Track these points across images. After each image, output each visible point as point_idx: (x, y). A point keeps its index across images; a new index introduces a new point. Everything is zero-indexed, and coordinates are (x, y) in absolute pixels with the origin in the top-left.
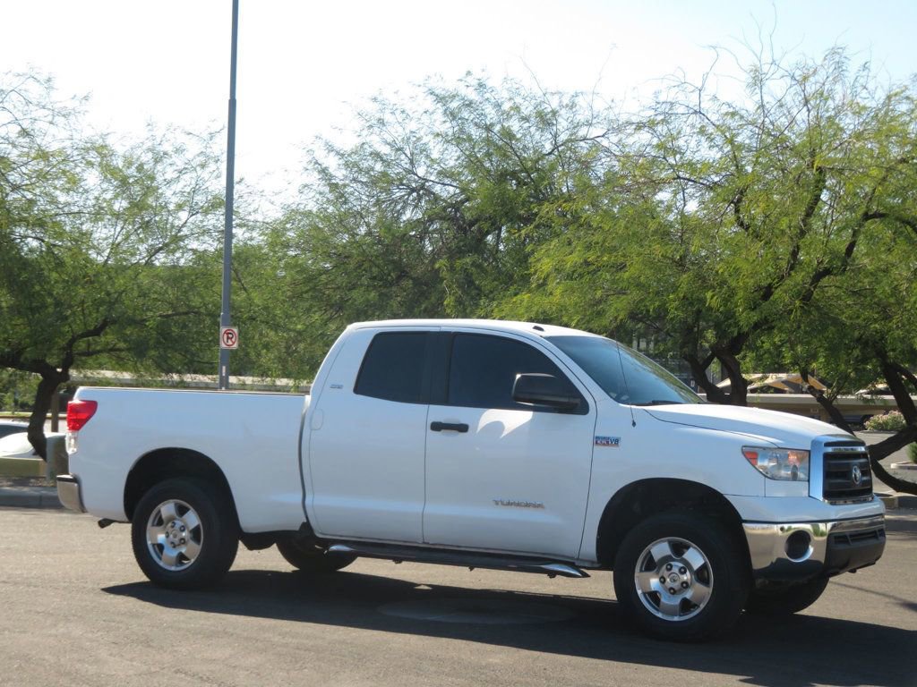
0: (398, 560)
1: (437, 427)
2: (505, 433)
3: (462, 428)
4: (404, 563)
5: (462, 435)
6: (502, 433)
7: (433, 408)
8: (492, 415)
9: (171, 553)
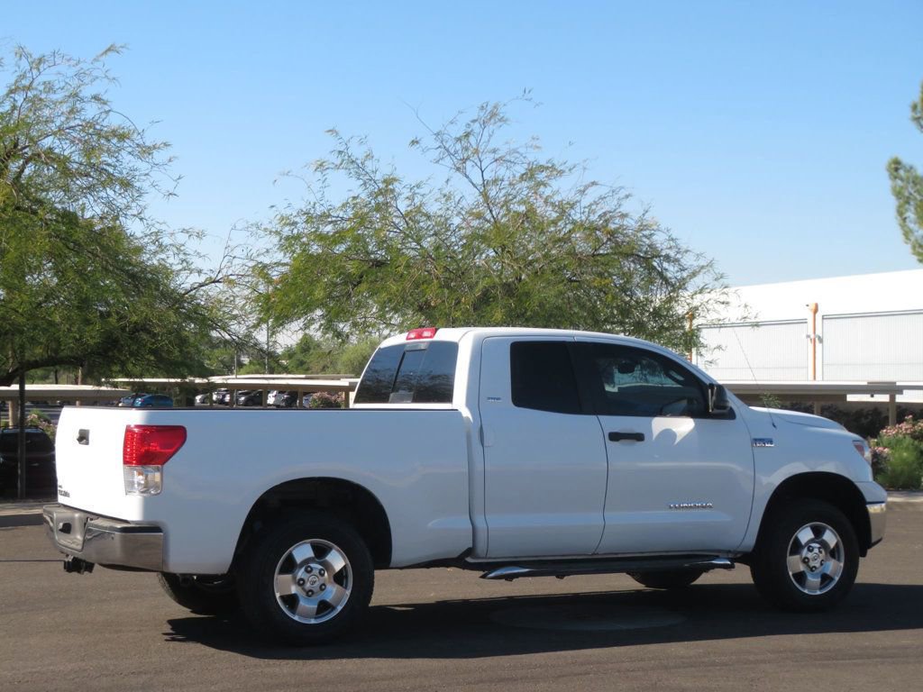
0: (560, 576)
1: (615, 437)
2: (678, 440)
3: (639, 437)
4: (566, 578)
5: (639, 444)
6: (675, 439)
7: (604, 419)
8: (659, 424)
9: (307, 605)
